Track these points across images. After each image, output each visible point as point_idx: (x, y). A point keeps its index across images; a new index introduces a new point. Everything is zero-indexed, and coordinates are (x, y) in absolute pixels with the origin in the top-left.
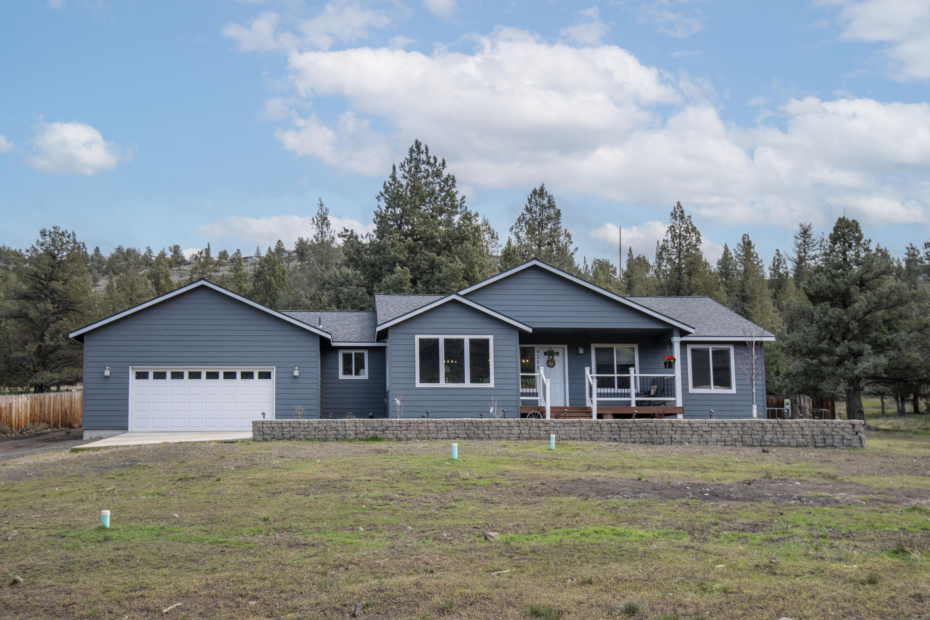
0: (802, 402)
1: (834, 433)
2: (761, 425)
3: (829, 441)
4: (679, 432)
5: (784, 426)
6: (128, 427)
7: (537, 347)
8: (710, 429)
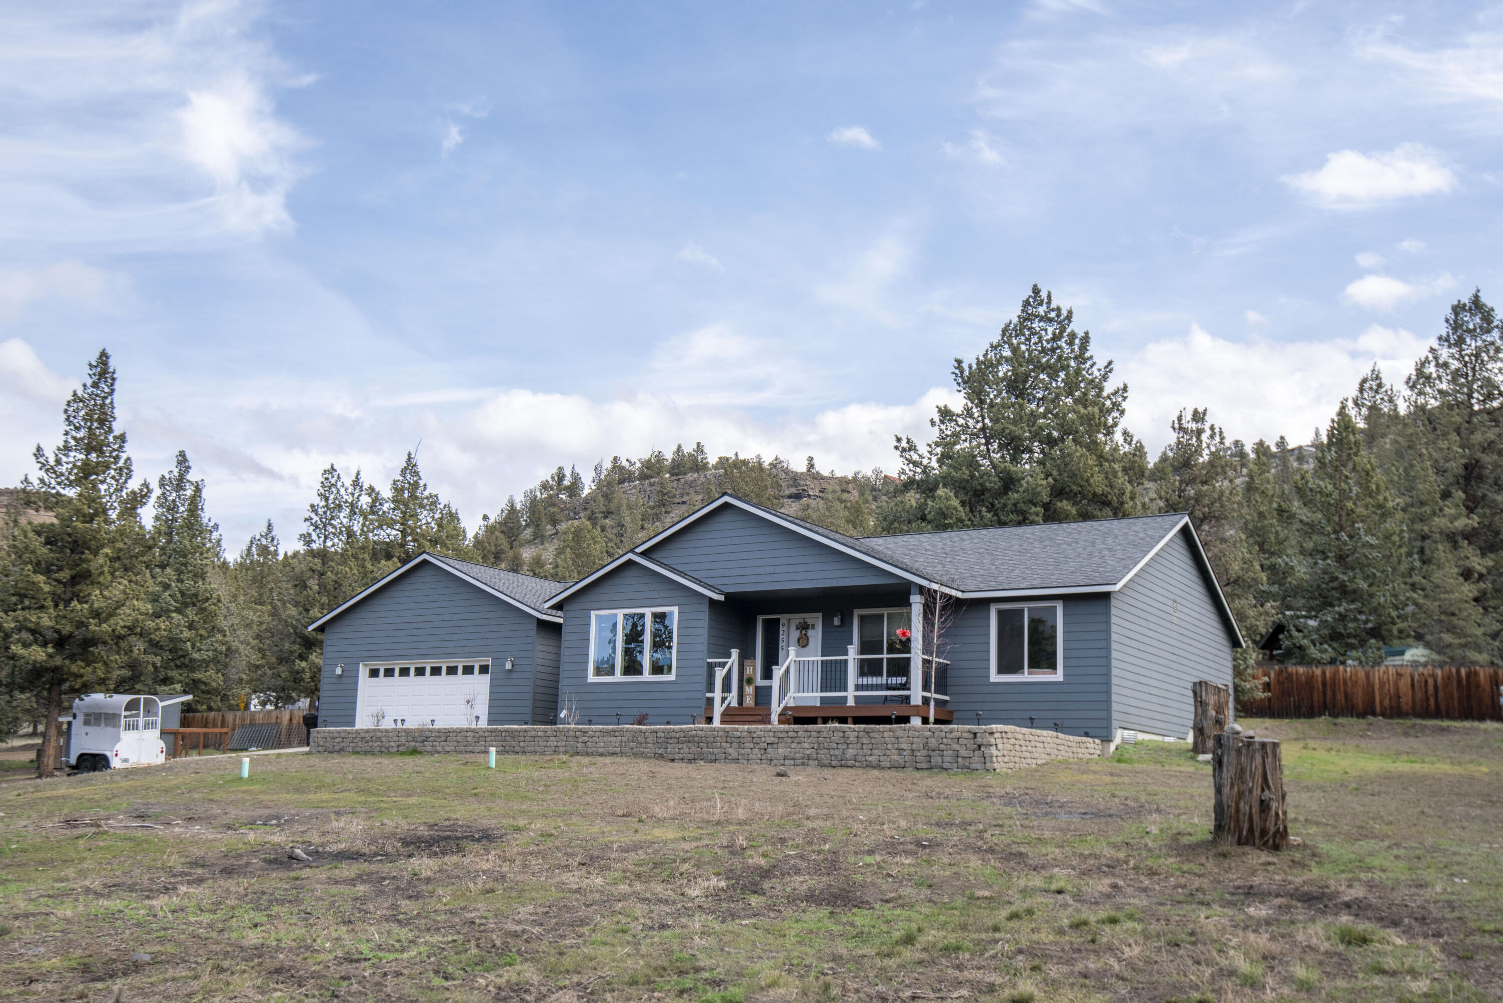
1: (942, 747)
2: (841, 734)
3: (936, 760)
4: (735, 745)
5: (872, 735)
7: (783, 618)
8: (776, 740)
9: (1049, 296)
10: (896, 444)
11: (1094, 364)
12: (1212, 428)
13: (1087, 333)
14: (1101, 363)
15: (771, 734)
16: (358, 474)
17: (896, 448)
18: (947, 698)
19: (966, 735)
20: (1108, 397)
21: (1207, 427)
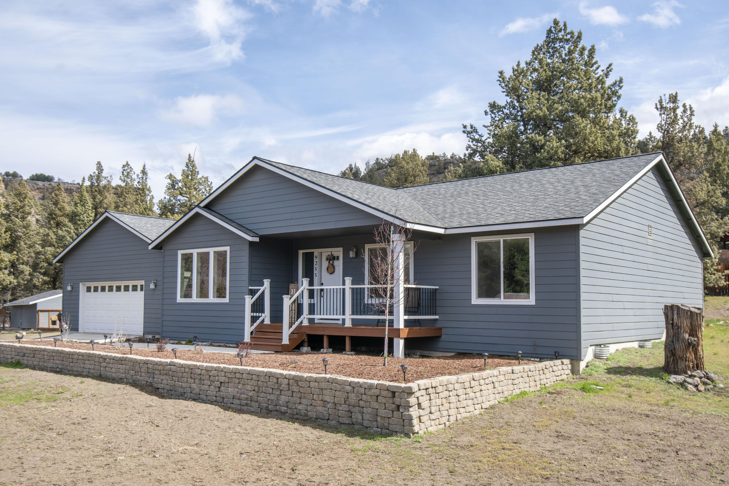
0: (675, 317)
6: (78, 329)
7: (316, 252)
9: (565, 25)
10: (463, 130)
11: (599, 66)
12: (684, 106)
13: (593, 47)
14: (604, 67)
15: (223, 374)
16: (144, 166)
17: (464, 132)
18: (437, 317)
19: (384, 393)
20: (609, 88)
21: (680, 104)
